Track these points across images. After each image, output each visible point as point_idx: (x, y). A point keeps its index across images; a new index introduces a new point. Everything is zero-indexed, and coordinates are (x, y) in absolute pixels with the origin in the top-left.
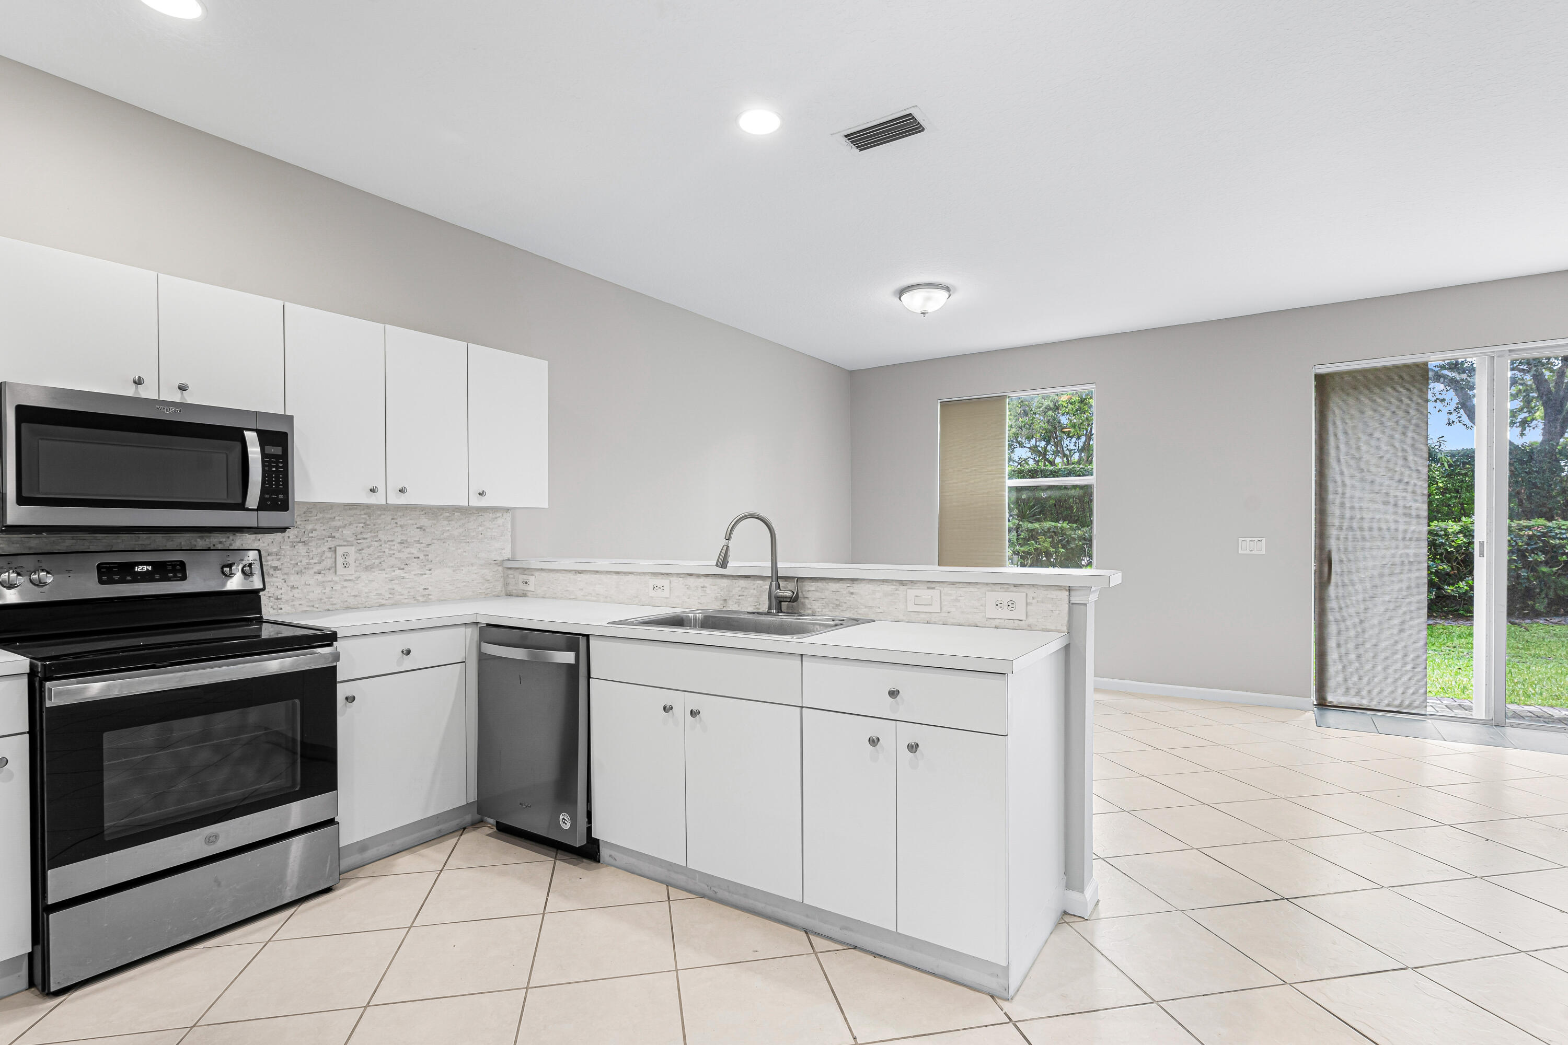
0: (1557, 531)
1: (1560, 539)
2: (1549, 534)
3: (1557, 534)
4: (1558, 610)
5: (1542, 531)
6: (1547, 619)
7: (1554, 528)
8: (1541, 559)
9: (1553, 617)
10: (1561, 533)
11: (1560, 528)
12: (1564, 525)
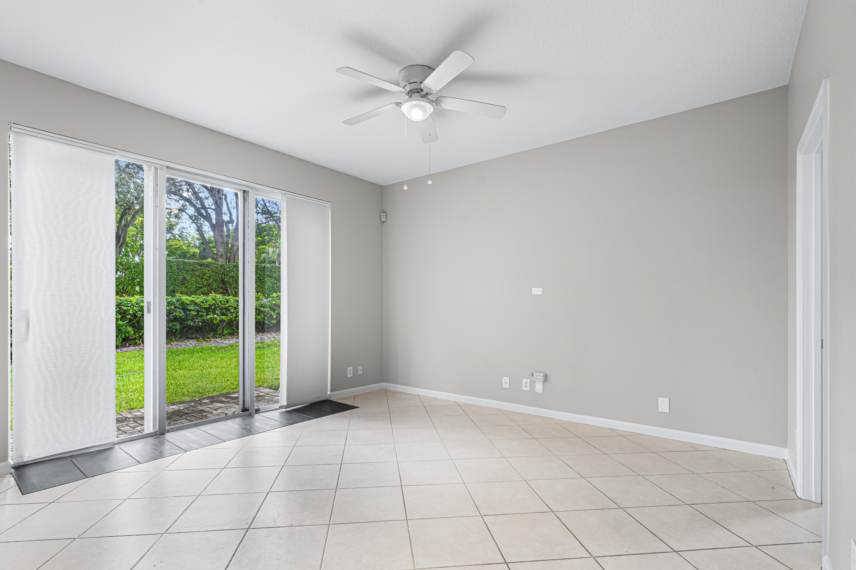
0: (126, 302)
1: (127, 306)
2: (122, 304)
3: (125, 304)
4: (126, 344)
5: (119, 302)
6: (121, 349)
7: (124, 301)
8: (119, 317)
9: (123, 348)
10: (127, 303)
11: (127, 301)
12: (128, 299)
